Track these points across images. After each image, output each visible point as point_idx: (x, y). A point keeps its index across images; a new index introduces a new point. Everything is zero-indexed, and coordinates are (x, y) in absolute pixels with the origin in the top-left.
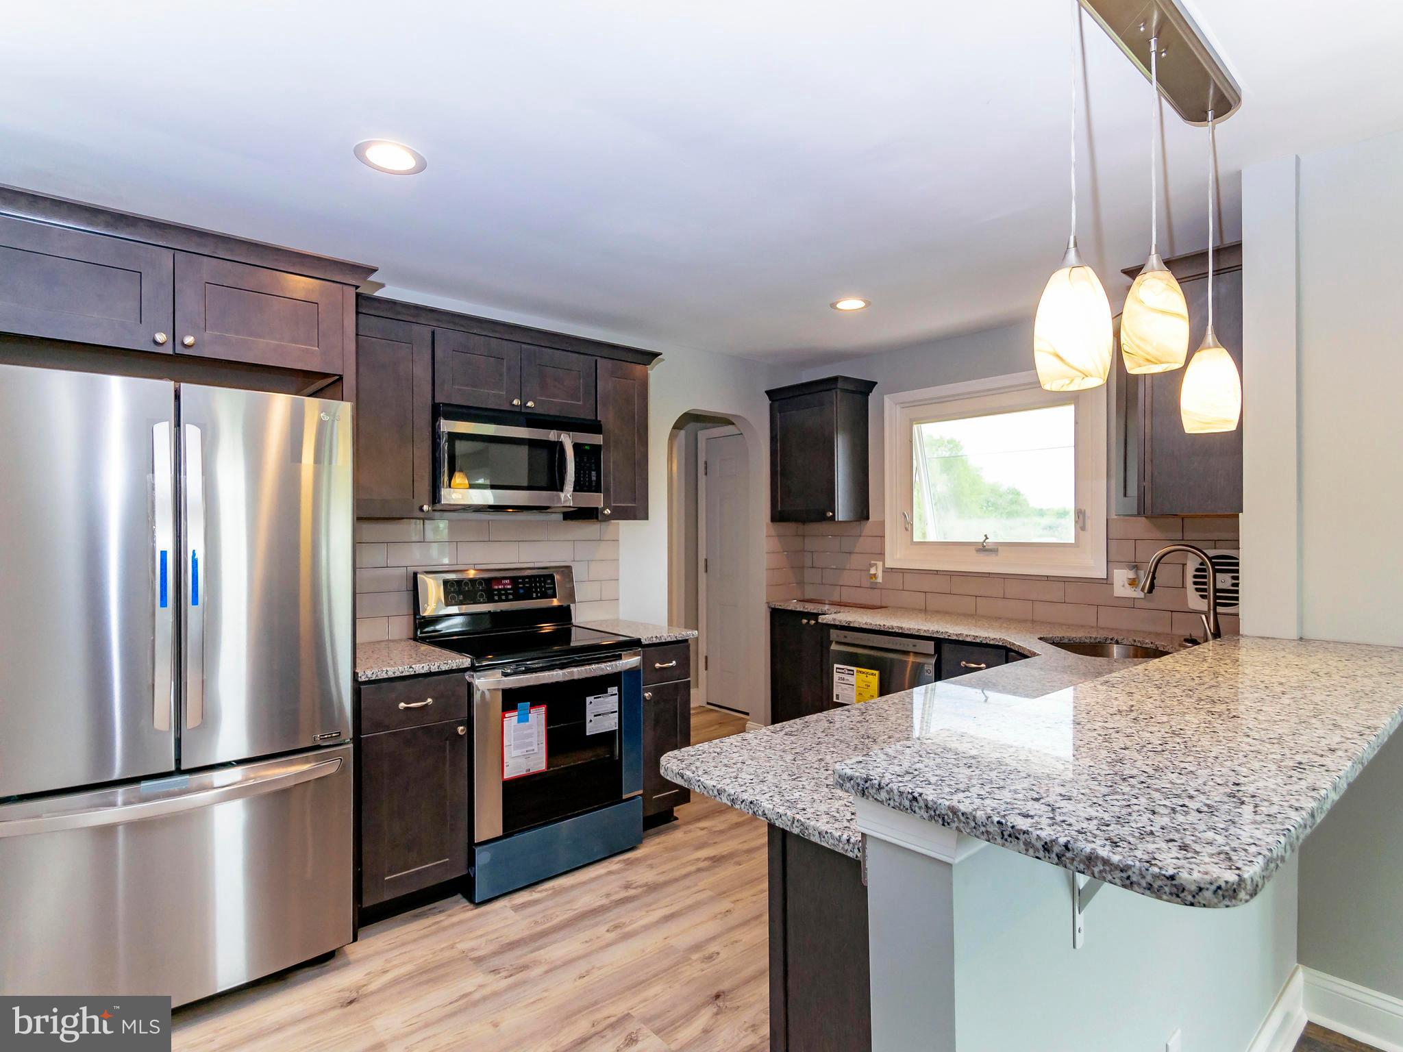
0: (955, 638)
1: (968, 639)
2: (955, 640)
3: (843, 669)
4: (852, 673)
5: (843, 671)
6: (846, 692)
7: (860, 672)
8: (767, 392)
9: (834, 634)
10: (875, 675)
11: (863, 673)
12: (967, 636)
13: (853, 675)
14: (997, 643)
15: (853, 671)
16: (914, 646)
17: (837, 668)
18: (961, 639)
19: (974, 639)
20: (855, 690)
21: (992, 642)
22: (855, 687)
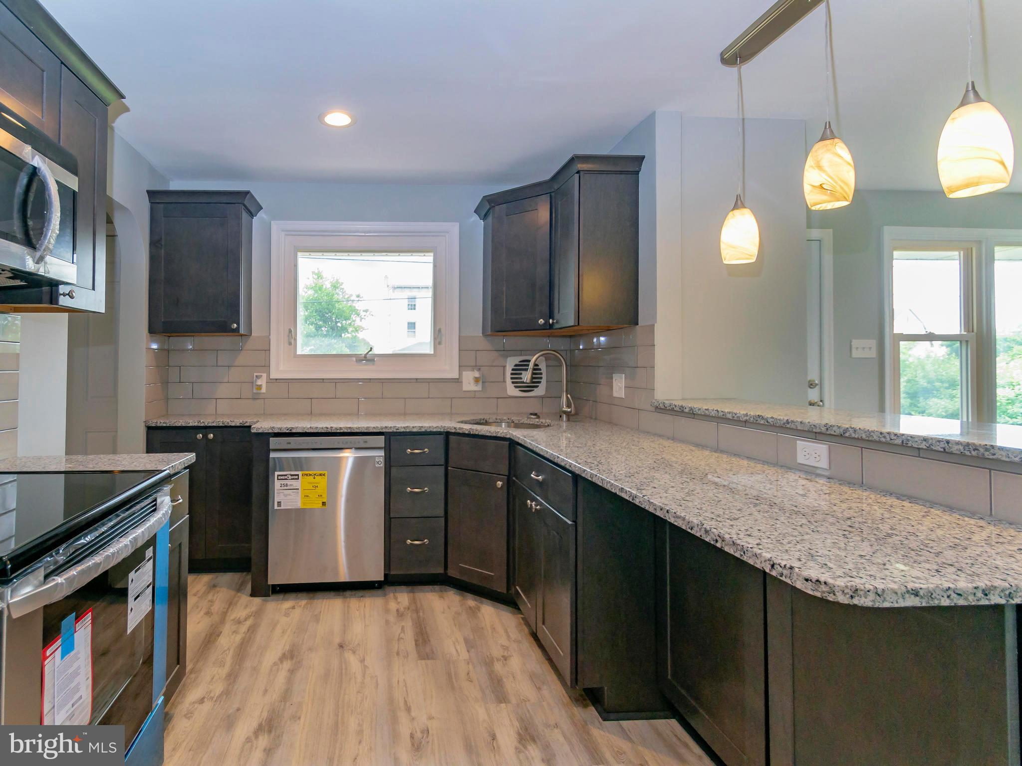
0: (402, 430)
1: (415, 430)
2: (403, 432)
3: (286, 475)
4: (297, 477)
5: (286, 477)
6: (289, 497)
7: (307, 475)
8: (148, 192)
9: (274, 442)
10: (324, 475)
11: (310, 475)
12: (413, 427)
13: (298, 479)
14: (439, 430)
15: (298, 475)
16: (366, 442)
17: (278, 476)
18: (408, 431)
19: (420, 429)
20: (300, 494)
21: (435, 430)
22: (300, 491)
